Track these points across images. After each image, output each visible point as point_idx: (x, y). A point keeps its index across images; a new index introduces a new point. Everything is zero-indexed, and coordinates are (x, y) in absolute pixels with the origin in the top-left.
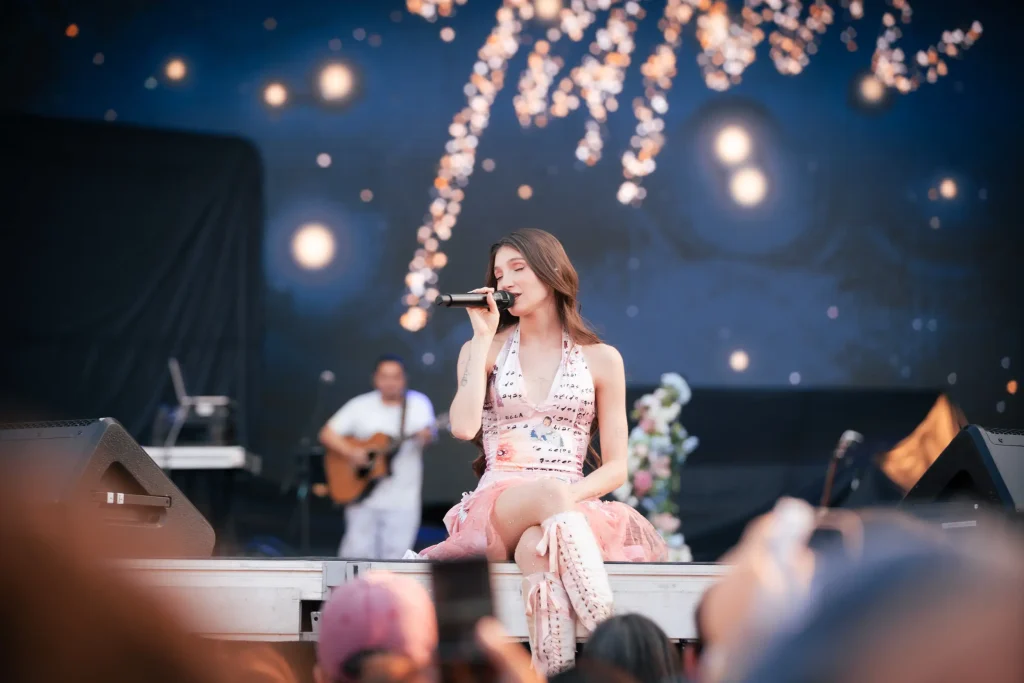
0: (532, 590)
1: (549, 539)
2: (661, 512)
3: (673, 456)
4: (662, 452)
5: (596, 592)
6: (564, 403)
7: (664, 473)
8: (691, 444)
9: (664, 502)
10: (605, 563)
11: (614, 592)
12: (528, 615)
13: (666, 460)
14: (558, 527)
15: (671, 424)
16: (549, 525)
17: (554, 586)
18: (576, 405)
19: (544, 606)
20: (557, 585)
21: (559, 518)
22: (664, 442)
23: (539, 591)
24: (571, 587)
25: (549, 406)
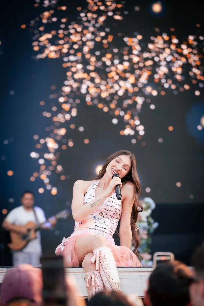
0: (89, 278)
1: (96, 257)
2: (144, 252)
3: (149, 230)
4: (144, 229)
5: (113, 278)
6: (108, 208)
7: (145, 237)
8: (155, 225)
9: (145, 248)
10: (117, 267)
11: (120, 279)
12: (87, 287)
13: (146, 232)
14: (100, 252)
15: (147, 218)
16: (96, 252)
17: (97, 276)
18: (113, 209)
19: (93, 284)
20: (98, 276)
21: (101, 249)
22: (145, 225)
23: (91, 278)
24: (103, 275)
25: (103, 208)
